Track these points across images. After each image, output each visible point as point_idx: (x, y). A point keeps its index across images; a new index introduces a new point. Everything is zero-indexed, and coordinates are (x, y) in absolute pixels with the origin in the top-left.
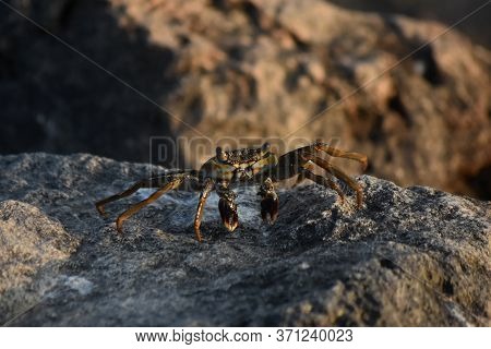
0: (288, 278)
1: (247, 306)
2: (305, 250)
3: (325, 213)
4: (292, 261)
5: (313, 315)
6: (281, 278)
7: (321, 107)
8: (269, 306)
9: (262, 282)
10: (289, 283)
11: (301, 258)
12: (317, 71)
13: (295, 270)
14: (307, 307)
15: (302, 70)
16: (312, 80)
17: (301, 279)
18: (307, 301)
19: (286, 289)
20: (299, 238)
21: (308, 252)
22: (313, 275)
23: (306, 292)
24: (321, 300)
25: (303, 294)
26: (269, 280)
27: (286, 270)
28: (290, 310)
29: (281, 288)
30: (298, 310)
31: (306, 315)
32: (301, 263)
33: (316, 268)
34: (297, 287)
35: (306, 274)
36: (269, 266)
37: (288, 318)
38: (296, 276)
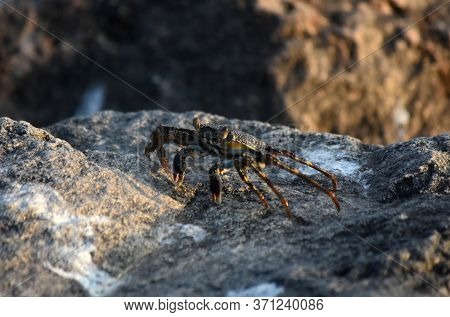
0: (387, 228)
1: (349, 253)
2: (403, 201)
3: (422, 168)
4: (392, 211)
5: (411, 262)
6: (381, 228)
7: (417, 69)
8: (370, 254)
9: (363, 231)
10: (389, 232)
11: (399, 209)
12: (414, 35)
13: (394, 220)
14: (405, 255)
15: (399, 34)
16: (409, 44)
17: (400, 228)
18: (406, 250)
19: (386, 238)
20: (398, 190)
21: (406, 204)
22: (411, 224)
23: (405, 241)
24: (419, 249)
25: (401, 242)
26: (369, 229)
27: (386, 220)
28: (390, 258)
29: (380, 237)
30: (397, 257)
31: (405, 262)
32: (399, 214)
33: (414, 219)
34: (396, 236)
35: (405, 224)
36: (370, 216)
37: (388, 265)
38: (395, 225)
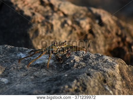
0: (62, 79)
1: (50, 86)
2: (66, 71)
3: (72, 61)
4: (63, 74)
6: (60, 79)
7: (71, 32)
8: (57, 86)
9: (54, 80)
10: (62, 80)
11: (65, 73)
12: (70, 22)
13: (64, 76)
14: (67, 87)
15: (65, 22)
16: (68, 25)
18: (67, 85)
19: (61, 82)
20: (65, 68)
21: (67, 72)
22: (69, 77)
24: (70, 85)
25: (65, 83)
26: (56, 79)
27: (61, 76)
28: (62, 87)
29: (59, 81)
30: (64, 87)
31: (67, 89)
32: (65, 74)
33: (69, 76)
34: (64, 81)
35: (67, 78)
36: (57, 75)
37: (61, 90)
38: (64, 78)
